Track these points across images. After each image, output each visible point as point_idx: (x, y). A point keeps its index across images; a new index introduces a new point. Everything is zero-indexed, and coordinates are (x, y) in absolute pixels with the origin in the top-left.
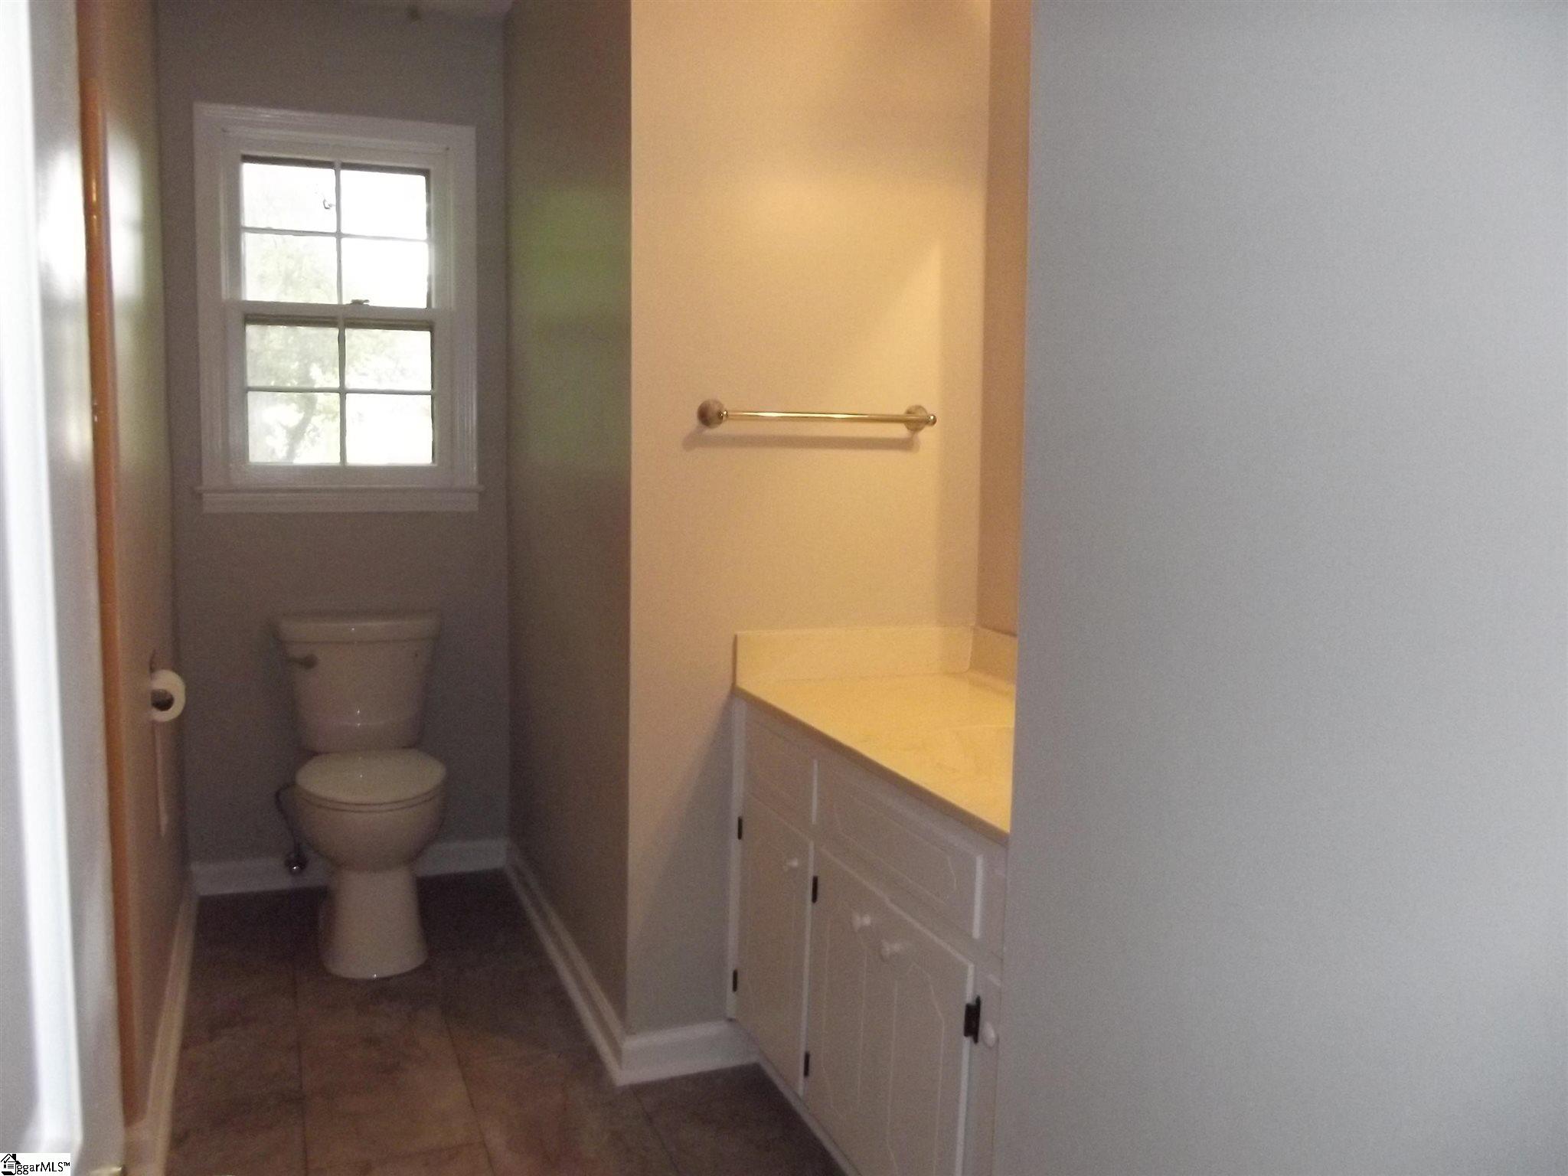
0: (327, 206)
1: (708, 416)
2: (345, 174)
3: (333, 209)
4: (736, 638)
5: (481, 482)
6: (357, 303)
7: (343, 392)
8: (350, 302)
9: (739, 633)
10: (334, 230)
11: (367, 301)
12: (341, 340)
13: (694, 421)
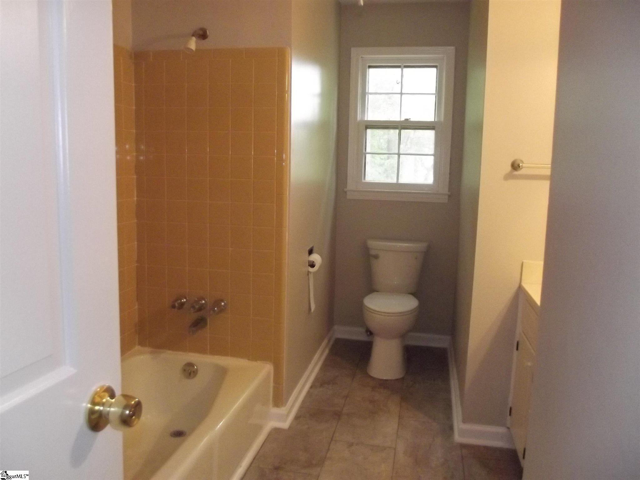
0: (398, 83)
1: (515, 166)
2: (405, 70)
3: (400, 84)
4: (523, 262)
5: (449, 191)
6: (407, 120)
7: (399, 155)
8: (404, 120)
9: (524, 261)
10: (400, 92)
11: (410, 119)
12: (400, 134)
13: (509, 168)
